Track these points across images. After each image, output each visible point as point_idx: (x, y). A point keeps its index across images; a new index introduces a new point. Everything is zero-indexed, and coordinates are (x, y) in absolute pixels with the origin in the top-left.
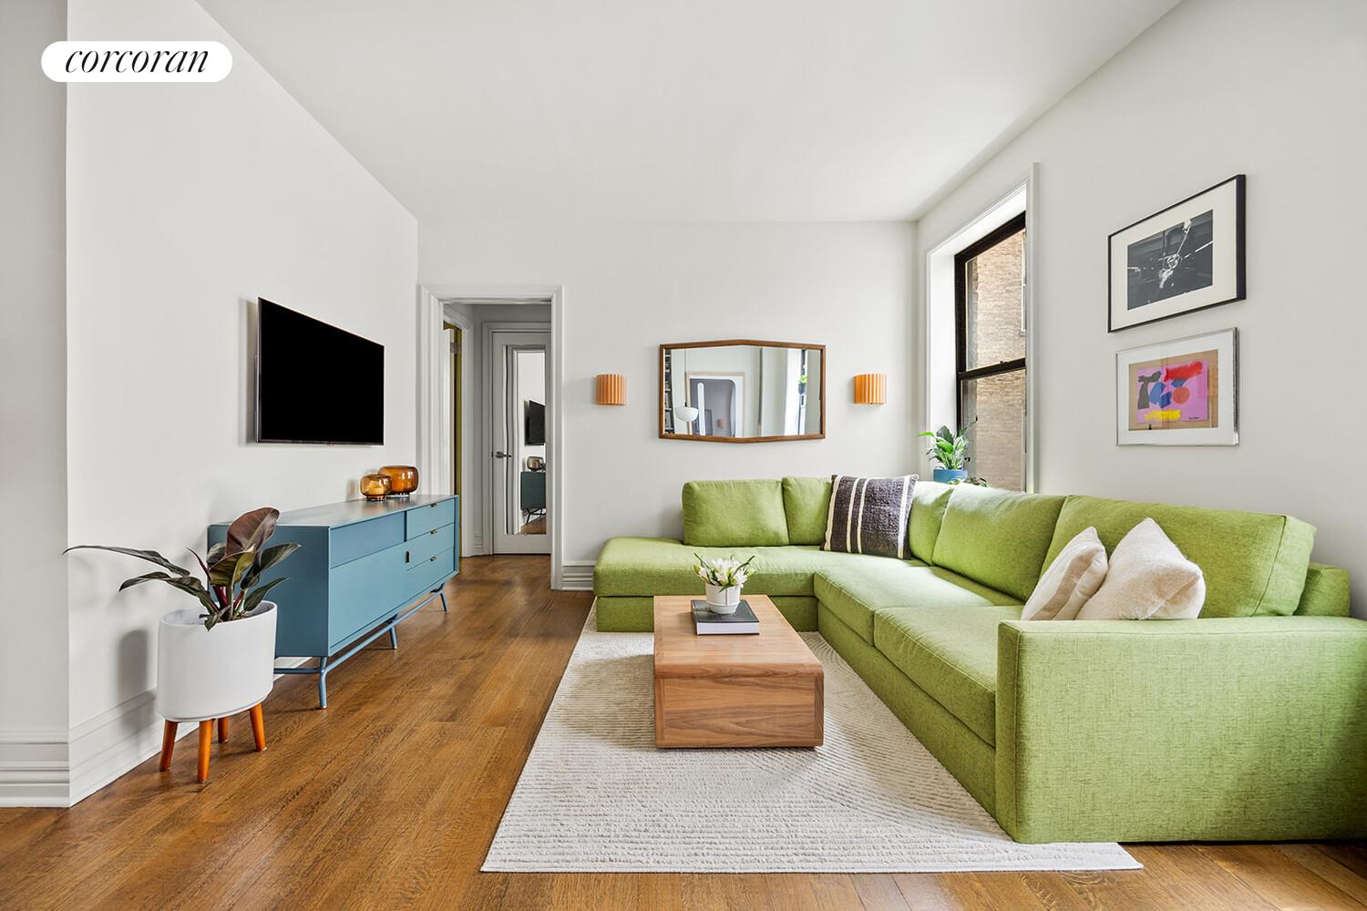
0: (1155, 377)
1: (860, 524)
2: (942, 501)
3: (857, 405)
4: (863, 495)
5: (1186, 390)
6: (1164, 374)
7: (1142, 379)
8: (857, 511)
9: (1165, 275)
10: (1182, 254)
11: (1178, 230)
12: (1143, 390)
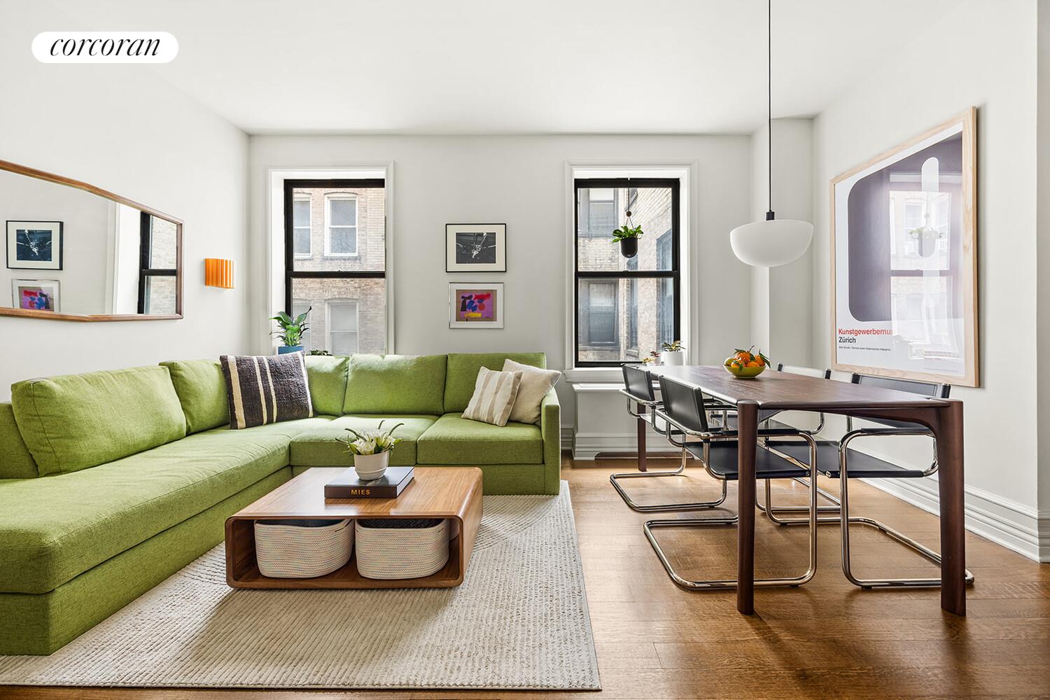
0: (470, 297)
1: (274, 397)
2: (342, 367)
3: (209, 287)
4: (268, 371)
5: (484, 305)
6: (474, 297)
7: (463, 297)
8: (265, 386)
9: (475, 253)
10: (483, 246)
11: (481, 235)
12: (464, 302)
